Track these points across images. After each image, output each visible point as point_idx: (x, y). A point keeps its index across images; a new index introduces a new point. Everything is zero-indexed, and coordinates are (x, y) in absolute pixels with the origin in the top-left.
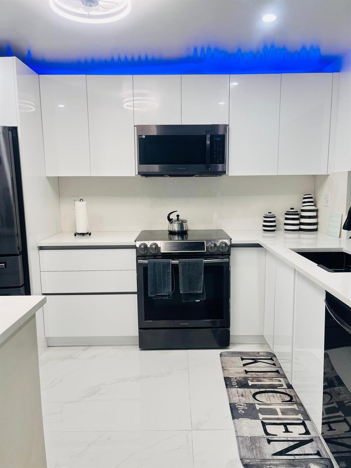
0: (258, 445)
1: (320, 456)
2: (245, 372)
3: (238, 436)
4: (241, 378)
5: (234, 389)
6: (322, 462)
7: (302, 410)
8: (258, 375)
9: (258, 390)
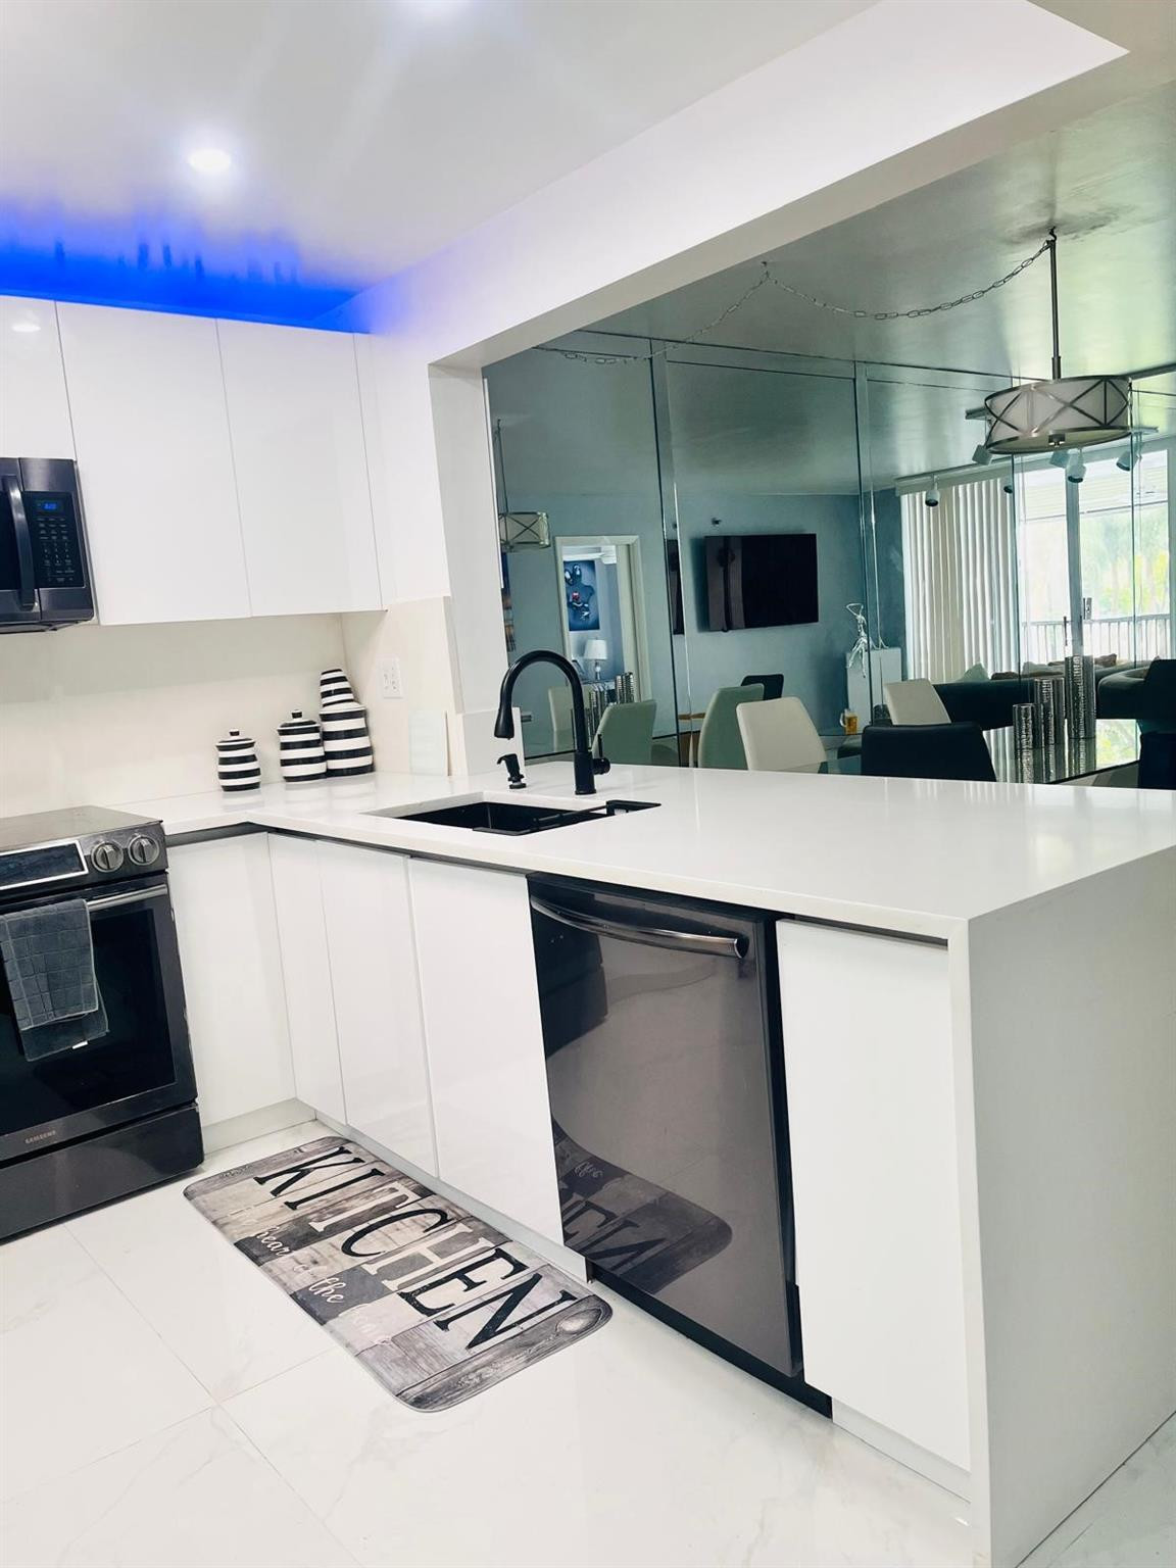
0: (421, 1345)
1: (573, 1298)
2: (287, 1207)
3: (360, 1350)
4: (286, 1226)
5: (280, 1259)
6: (583, 1307)
7: (482, 1227)
8: (328, 1201)
9: (349, 1233)
